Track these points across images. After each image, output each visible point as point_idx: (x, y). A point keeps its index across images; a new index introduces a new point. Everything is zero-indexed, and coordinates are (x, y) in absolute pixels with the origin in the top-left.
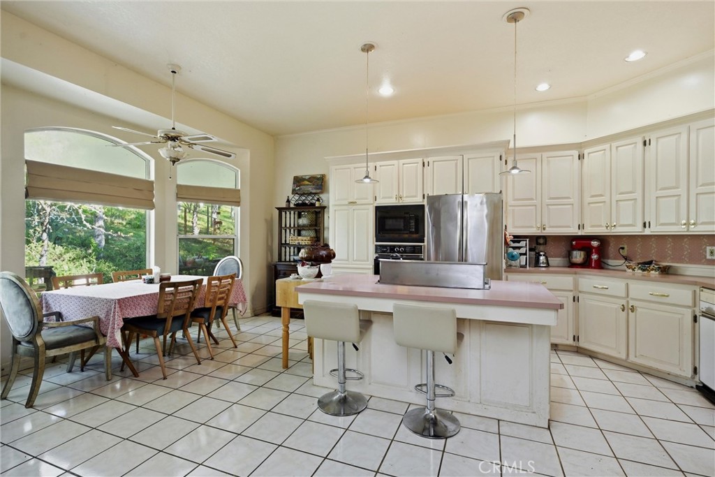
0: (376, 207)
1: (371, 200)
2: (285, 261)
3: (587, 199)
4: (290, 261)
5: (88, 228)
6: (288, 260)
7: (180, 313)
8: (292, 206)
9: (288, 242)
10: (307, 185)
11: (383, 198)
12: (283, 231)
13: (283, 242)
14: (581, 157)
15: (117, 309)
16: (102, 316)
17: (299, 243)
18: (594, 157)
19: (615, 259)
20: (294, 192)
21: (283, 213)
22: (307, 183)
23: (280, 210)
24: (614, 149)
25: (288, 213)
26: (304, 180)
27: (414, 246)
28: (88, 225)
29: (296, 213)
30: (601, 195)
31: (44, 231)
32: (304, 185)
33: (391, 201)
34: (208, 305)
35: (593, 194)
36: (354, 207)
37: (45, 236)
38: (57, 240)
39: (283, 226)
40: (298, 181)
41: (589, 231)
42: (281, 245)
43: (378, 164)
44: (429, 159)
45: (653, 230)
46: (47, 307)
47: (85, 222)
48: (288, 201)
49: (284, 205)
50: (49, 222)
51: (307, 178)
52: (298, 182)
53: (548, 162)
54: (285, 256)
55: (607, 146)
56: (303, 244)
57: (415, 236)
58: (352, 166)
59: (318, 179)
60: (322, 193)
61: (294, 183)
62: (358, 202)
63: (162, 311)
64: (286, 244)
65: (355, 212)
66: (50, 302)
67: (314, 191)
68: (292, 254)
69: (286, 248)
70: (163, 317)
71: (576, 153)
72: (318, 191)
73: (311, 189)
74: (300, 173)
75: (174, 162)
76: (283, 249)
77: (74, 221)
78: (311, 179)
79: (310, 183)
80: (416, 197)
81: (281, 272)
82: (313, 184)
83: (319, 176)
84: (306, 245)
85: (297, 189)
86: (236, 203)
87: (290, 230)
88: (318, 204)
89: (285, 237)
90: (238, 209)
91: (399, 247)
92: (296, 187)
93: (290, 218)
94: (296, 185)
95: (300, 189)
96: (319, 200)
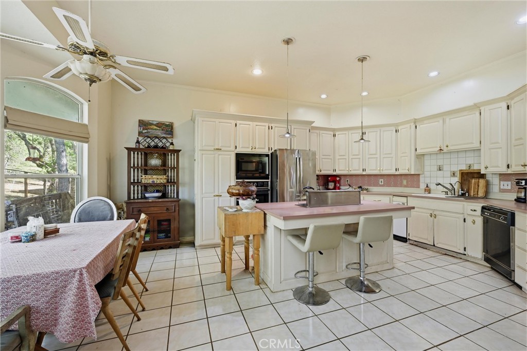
0: (236, 154)
1: (233, 148)
2: (134, 199)
3: (337, 157)
4: (138, 199)
6: (136, 197)
8: (142, 147)
9: (140, 181)
10: (155, 129)
11: (242, 147)
12: (132, 169)
13: (132, 181)
14: (334, 135)
17: (153, 181)
18: (340, 136)
19: (344, 186)
21: (132, 153)
22: (155, 127)
23: (129, 150)
24: (350, 134)
25: (136, 153)
26: (152, 124)
27: (263, 182)
29: (143, 154)
30: (344, 156)
32: (152, 129)
33: (248, 150)
35: (340, 154)
36: (220, 152)
39: (132, 165)
40: (143, 124)
41: (338, 172)
42: (130, 184)
43: (238, 122)
44: (273, 125)
45: (368, 172)
49: (133, 145)
51: (155, 123)
52: (145, 125)
53: (322, 136)
54: (134, 194)
55: (347, 132)
56: (158, 182)
57: (262, 175)
58: (217, 120)
59: (167, 126)
60: (173, 138)
61: (140, 126)
62: (223, 149)
64: (138, 182)
65: (220, 156)
67: (164, 136)
69: (134, 186)
71: (332, 133)
72: (169, 136)
73: (160, 133)
74: (146, 118)
76: (132, 186)
78: (159, 125)
79: (158, 128)
80: (264, 148)
81: (135, 210)
82: (162, 130)
83: (168, 123)
84: (161, 183)
85: (144, 131)
86: (85, 139)
87: (138, 169)
88: (171, 148)
89: (134, 176)
90: (86, 146)
91: (254, 182)
92: (143, 130)
93: (138, 158)
94: (142, 128)
95: (147, 132)
96: (172, 144)
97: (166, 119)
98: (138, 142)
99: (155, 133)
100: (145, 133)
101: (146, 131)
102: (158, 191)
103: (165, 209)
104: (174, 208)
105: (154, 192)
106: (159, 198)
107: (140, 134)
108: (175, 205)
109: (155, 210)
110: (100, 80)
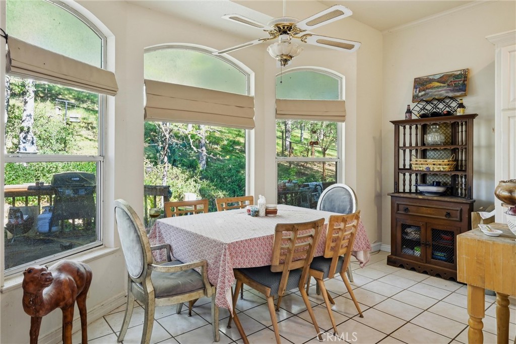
2: (404, 192)
4: (410, 192)
5: (195, 152)
6: (407, 190)
7: (298, 265)
8: (414, 117)
10: (438, 87)
12: (401, 152)
13: (401, 166)
15: (228, 258)
16: (210, 262)
17: (428, 168)
20: (415, 98)
21: (401, 128)
22: (439, 84)
23: (397, 124)
25: (408, 127)
26: (430, 81)
28: (195, 149)
29: (419, 127)
31: (165, 155)
32: (432, 88)
34: (328, 255)
37: (166, 159)
38: (174, 163)
39: (401, 145)
40: (421, 84)
42: (398, 170)
46: (159, 237)
47: (192, 146)
48: (409, 111)
49: (402, 117)
50: (168, 147)
51: (437, 77)
52: (422, 85)
54: (404, 185)
56: (436, 169)
59: (456, 77)
60: (465, 95)
61: (415, 87)
63: (276, 262)
64: (404, 169)
66: (162, 231)
67: (451, 95)
68: (413, 183)
69: (404, 175)
70: (279, 270)
72: (458, 94)
73: (443, 92)
74: (423, 73)
75: (286, 61)
76: (401, 176)
77: (185, 147)
78: (444, 79)
79: (442, 85)
81: (401, 207)
82: (449, 85)
83: (459, 73)
84: (440, 171)
85: (420, 94)
86: (341, 117)
87: (411, 151)
88: (460, 112)
89: (404, 160)
90: (343, 125)
92: (419, 92)
93: (411, 134)
94: (418, 90)
95: (425, 94)
96: (461, 106)
99: (437, 93)
100: (422, 96)
101: (423, 93)
102: (438, 184)
103: (445, 213)
104: (458, 214)
105: (433, 185)
108: (461, 210)
109: (429, 212)
110: (291, 57)
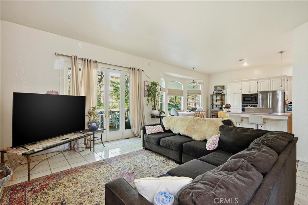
0: (242, 94)
1: (240, 92)
6: (213, 108)
11: (244, 92)
21: (212, 96)
26: (218, 87)
27: (254, 105)
29: (215, 96)
36: (235, 94)
39: (212, 99)
40: (216, 87)
42: (211, 105)
44: (259, 81)
56: (218, 104)
57: (255, 102)
59: (222, 86)
60: (224, 90)
62: (236, 93)
65: (235, 96)
72: (222, 90)
73: (220, 89)
74: (216, 85)
78: (220, 87)
80: (247, 92)
81: (212, 112)
86: (200, 94)
87: (214, 101)
88: (223, 93)
89: (213, 103)
90: (200, 95)
91: (250, 105)
97: (222, 84)
98: (213, 93)
102: (219, 107)
106: (219, 109)
107: (215, 90)
